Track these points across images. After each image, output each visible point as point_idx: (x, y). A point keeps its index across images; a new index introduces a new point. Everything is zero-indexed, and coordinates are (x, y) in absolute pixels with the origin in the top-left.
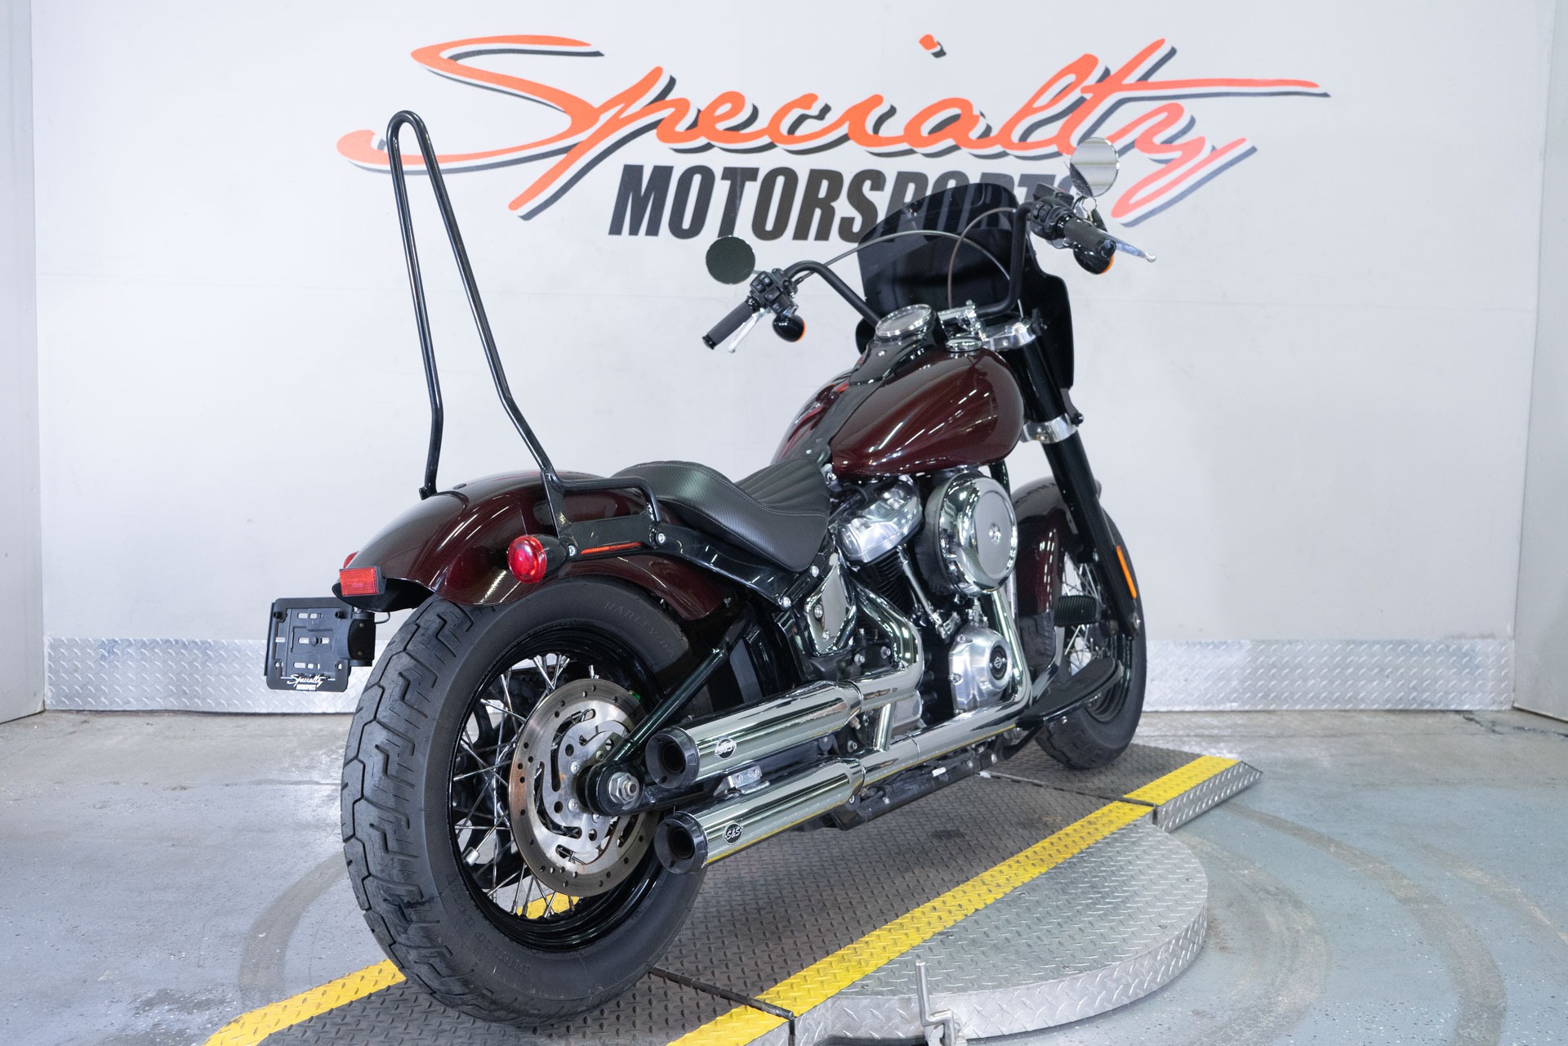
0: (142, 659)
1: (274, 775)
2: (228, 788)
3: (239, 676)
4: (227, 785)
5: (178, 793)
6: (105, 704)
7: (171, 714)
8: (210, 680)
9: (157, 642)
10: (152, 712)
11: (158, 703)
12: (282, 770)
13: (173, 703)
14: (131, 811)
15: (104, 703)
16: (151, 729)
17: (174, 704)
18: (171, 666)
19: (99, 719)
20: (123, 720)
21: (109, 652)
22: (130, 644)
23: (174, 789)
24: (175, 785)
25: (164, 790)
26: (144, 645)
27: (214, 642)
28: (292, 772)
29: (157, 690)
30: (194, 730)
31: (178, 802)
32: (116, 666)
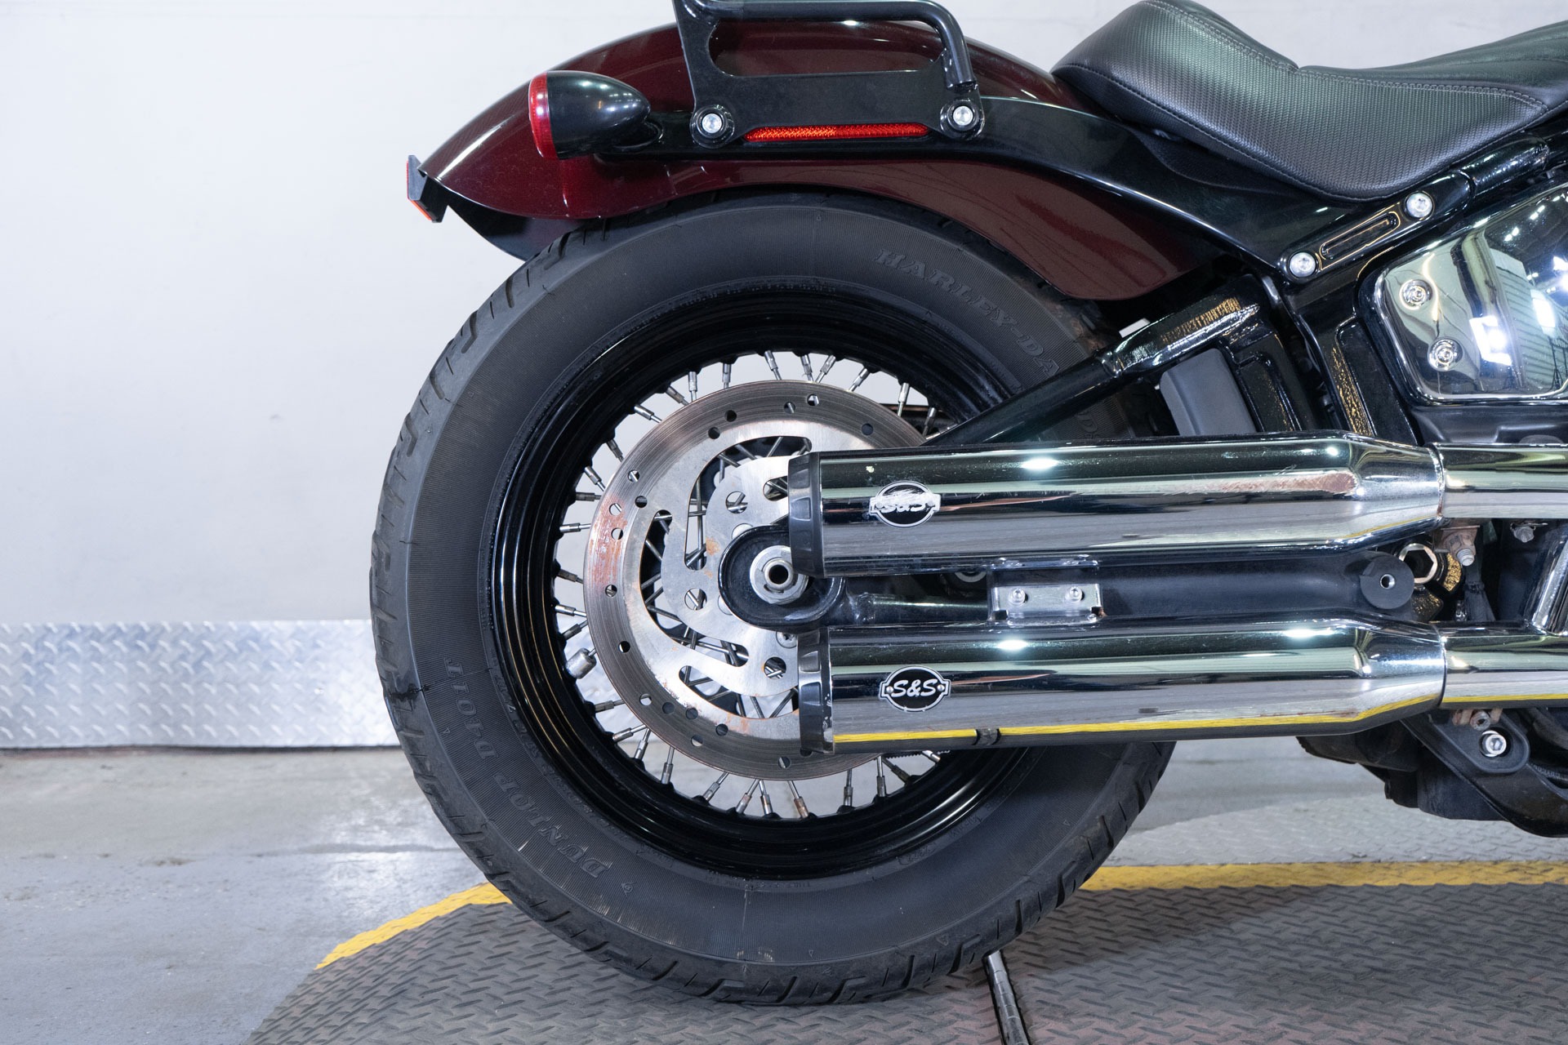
0: (93, 658)
1: (340, 838)
2: (263, 860)
3: (259, 684)
4: (260, 856)
5: (167, 869)
6: (31, 737)
7: (143, 752)
8: (208, 691)
9: (119, 630)
10: (109, 750)
11: (122, 734)
12: (355, 829)
13: (144, 732)
14: (79, 903)
15: (28, 735)
16: (108, 775)
17: (150, 737)
18: (142, 670)
19: (19, 762)
20: (60, 763)
21: (36, 648)
22: (72, 634)
23: (162, 863)
24: (160, 858)
25: (141, 865)
26: (96, 635)
27: (216, 626)
28: (374, 832)
29: (119, 711)
30: (184, 774)
31: (170, 886)
32: (49, 672)
